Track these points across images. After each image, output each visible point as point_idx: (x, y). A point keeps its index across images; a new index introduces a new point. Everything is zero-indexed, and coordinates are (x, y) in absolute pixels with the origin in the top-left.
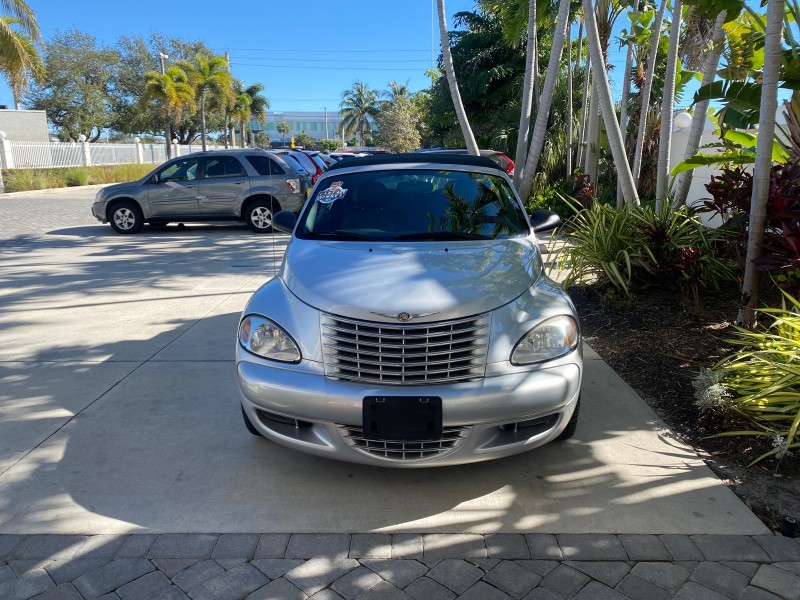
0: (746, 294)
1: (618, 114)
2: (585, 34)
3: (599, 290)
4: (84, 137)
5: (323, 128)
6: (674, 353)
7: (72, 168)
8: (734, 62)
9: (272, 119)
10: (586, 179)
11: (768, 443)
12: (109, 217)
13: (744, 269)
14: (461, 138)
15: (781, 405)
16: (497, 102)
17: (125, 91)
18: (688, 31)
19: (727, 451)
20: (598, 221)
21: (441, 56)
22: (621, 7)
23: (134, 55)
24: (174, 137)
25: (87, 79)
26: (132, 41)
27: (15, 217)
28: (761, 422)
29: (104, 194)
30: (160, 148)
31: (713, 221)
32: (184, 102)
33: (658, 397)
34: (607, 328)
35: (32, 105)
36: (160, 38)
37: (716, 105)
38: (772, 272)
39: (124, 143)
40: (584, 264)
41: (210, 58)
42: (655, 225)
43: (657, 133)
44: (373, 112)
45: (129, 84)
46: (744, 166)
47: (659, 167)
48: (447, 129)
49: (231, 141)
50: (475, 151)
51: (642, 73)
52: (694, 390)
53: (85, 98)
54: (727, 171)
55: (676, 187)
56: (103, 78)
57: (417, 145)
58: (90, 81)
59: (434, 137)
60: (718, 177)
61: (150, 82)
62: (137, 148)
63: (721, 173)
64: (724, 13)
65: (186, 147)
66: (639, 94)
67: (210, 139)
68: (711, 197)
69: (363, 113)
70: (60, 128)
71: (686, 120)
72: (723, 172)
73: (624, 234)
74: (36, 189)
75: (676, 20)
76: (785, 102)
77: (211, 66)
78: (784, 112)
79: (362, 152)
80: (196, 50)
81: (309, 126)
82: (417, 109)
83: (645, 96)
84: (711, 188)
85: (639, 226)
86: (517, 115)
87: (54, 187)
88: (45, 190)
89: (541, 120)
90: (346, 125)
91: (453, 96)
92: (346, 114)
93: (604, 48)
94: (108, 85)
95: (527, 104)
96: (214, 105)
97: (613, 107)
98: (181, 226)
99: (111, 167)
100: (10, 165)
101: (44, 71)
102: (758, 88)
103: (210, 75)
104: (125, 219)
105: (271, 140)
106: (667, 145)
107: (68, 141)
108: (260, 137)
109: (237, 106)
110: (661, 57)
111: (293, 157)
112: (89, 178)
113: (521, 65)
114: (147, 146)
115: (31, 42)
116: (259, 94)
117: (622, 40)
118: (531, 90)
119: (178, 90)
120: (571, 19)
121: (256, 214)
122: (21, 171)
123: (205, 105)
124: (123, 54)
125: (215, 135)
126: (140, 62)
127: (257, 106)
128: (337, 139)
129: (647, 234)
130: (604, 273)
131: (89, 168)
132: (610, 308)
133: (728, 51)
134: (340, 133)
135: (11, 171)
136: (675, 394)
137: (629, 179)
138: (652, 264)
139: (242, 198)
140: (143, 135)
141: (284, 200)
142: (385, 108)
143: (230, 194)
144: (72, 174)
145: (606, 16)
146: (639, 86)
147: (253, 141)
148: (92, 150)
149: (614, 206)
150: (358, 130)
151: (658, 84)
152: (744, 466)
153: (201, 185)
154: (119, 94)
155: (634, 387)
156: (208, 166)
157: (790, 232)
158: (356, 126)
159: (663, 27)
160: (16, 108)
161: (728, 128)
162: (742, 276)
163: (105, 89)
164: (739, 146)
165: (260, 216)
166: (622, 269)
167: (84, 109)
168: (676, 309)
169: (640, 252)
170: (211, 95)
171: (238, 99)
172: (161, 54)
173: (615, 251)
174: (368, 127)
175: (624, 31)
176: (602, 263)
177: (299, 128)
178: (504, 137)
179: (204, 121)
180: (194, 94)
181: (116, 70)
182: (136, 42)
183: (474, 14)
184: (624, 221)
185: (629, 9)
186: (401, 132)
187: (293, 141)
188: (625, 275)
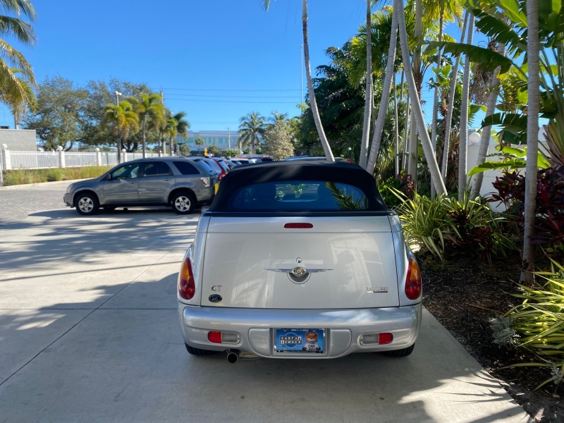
0: (525, 260)
1: (430, 134)
2: (405, 80)
3: (421, 257)
4: (61, 148)
5: (227, 142)
6: (476, 303)
7: (52, 169)
9: (192, 136)
10: (409, 177)
11: (548, 372)
12: (76, 203)
13: (523, 242)
14: (322, 149)
15: (556, 344)
16: (346, 125)
17: (91, 117)
18: (475, 79)
19: (519, 378)
20: (418, 208)
21: (308, 95)
22: (429, 63)
23: (98, 93)
24: (123, 147)
25: (66, 108)
26: (97, 83)
27: (10, 204)
28: (542, 356)
29: (73, 187)
30: (113, 155)
31: (499, 207)
32: (131, 124)
33: (466, 336)
34: (428, 285)
35: (26, 126)
36: (117, 82)
37: (496, 129)
38: (543, 245)
39: (89, 151)
40: (409, 238)
41: (150, 95)
42: (459, 211)
43: (457, 146)
44: (261, 131)
45: (93, 112)
46: (519, 169)
47: (460, 170)
48: (312, 143)
49: (162, 150)
50: (331, 159)
51: (445, 106)
52: (492, 332)
53: (63, 121)
54: (507, 173)
55: (473, 183)
56: (77, 108)
57: (292, 153)
58: (67, 110)
59: (303, 148)
60: (501, 178)
61: (108, 111)
62: (97, 155)
63: (502, 175)
64: (499, 68)
65: (131, 154)
66: (444, 120)
67: (148, 149)
68: (497, 192)
69: (255, 132)
70: (45, 142)
71: (477, 138)
72: (504, 174)
73: (437, 217)
74: (25, 183)
75: (467, 72)
76: (544, 126)
77: (150, 100)
78: (544, 134)
79: (254, 158)
80: (141, 90)
81: (217, 140)
82: (291, 129)
83: (448, 122)
84: (497, 185)
85: (448, 212)
86: (360, 134)
87: (38, 182)
88: (31, 185)
89: (377, 137)
90: (243, 140)
91: (315, 121)
92: (242, 133)
93: (419, 90)
94: (80, 113)
95: (367, 127)
96: (151, 125)
97: (426, 129)
98: (126, 210)
99: (79, 168)
100: (9, 167)
101: (36, 104)
102: (525, 118)
103: (149, 106)
104: (86, 205)
105: (191, 150)
106: (465, 154)
107: (50, 150)
108: (184, 147)
109: (168, 126)
110: (457, 96)
111: (206, 162)
112: (63, 176)
113: (361, 102)
114: (104, 154)
115: (29, 85)
116: (183, 119)
117: (430, 85)
118: (370, 118)
119: (127, 116)
120: (395, 70)
121: (178, 201)
122: (16, 171)
123: (146, 126)
124: (92, 92)
125: (152, 146)
126: (102, 98)
127: (181, 127)
128: (236, 149)
129: (453, 217)
130: (424, 244)
131: (64, 169)
132: (429, 269)
133: (502, 92)
134: (239, 144)
135: (9, 171)
136: (478, 334)
137: (439, 178)
138: (457, 238)
139: (169, 190)
140: (102, 146)
141: (199, 191)
142: (269, 129)
143: (161, 187)
144: (51, 172)
145: (419, 68)
146: (443, 115)
147: (178, 150)
148: (66, 157)
149: (429, 196)
150: (251, 143)
151: (456, 113)
152: (531, 390)
153: (141, 181)
154: (86, 119)
155: (449, 329)
156: (146, 168)
157: (553, 217)
158: (250, 141)
159: (458, 77)
160: (16, 128)
161: (506, 144)
162: (522, 249)
163: (77, 116)
164: (514, 156)
165: (182, 203)
166: (437, 241)
167: (62, 129)
168: (476, 271)
169: (448, 230)
170: (150, 119)
171: (168, 122)
172: (117, 92)
173: (431, 229)
174: (258, 141)
175: (432, 79)
176: (423, 237)
177: (210, 142)
178: (350, 149)
179: (145, 137)
180: (138, 119)
181: (85, 103)
182: (100, 85)
183: (330, 67)
184: (436, 208)
185: (434, 65)
186: (280, 144)
187: (206, 150)
188: (439, 246)
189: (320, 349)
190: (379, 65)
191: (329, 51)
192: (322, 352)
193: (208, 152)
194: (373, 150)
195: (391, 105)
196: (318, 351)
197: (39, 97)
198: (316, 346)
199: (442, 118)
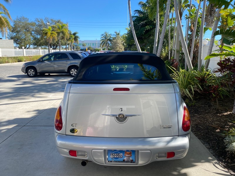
4: (23, 47)
5: (96, 45)
7: (20, 57)
8: (223, 24)
9: (81, 42)
10: (175, 60)
12: (27, 72)
14: (136, 48)
16: (147, 37)
17: (37, 34)
20: (182, 75)
21: (130, 23)
22: (185, 8)
23: (40, 24)
24: (51, 47)
25: (26, 30)
29: (25, 65)
30: (47, 51)
31: (220, 75)
32: (54, 37)
35: (10, 38)
36: (48, 19)
37: (219, 37)
41: (62, 24)
42: (201, 77)
43: (197, 46)
44: (110, 40)
45: (38, 32)
46: (231, 57)
47: (199, 57)
48: (132, 45)
49: (68, 49)
51: (192, 27)
53: (25, 36)
56: (31, 30)
57: (123, 50)
58: (27, 31)
61: (44, 31)
62: (40, 51)
65: (54, 50)
66: (192, 34)
67: (63, 48)
68: (219, 67)
69: (107, 40)
70: (18, 45)
71: (206, 42)
73: (190, 80)
74: (8, 63)
77: (62, 27)
80: (58, 22)
81: (91, 44)
82: (123, 39)
83: (194, 35)
84: (219, 64)
85: (196, 77)
86: (153, 41)
87: (14, 62)
88: (11, 63)
89: (161, 42)
90: (102, 44)
91: (133, 35)
92: (102, 41)
94: (32, 32)
95: (156, 37)
96: (63, 38)
97: (184, 38)
98: (49, 75)
99: (31, 56)
100: (1, 56)
103: (62, 29)
104: (31, 73)
105: (81, 48)
106: (201, 50)
108: (77, 47)
109: (69, 38)
110: (198, 23)
111: (84, 53)
112: (24, 60)
113: (154, 26)
114: (43, 50)
116: (77, 35)
117: (186, 18)
118: (158, 33)
119: (52, 33)
121: (72, 71)
122: (3, 57)
123: (60, 38)
124: (37, 23)
126: (41, 26)
127: (76, 38)
128: (100, 48)
129: (198, 80)
130: (184, 92)
131: (25, 57)
133: (221, 20)
138: (200, 90)
139: (68, 66)
140: (42, 47)
142: (114, 39)
143: (64, 65)
144: (19, 58)
145: (181, 10)
146: (191, 32)
147: (75, 49)
148: (26, 51)
150: (106, 45)
151: (197, 32)
153: (55, 62)
154: (35, 35)
156: (58, 56)
159: (199, 14)
160: (6, 39)
163: (31, 34)
164: (227, 51)
165: (74, 72)
166: (190, 91)
167: (25, 39)
168: (210, 106)
169: (196, 86)
170: (62, 35)
171: (70, 36)
172: (48, 23)
173: (187, 85)
174: (109, 45)
175: (186, 15)
176: (183, 89)
177: (89, 45)
178: (149, 47)
179: (60, 43)
180: (57, 35)
181: (34, 28)
182: (40, 20)
183: (140, 11)
184: (190, 75)
185: (188, 8)
186: (118, 46)
187: (87, 49)
188: (191, 94)
189: (133, 160)
190: (162, 9)
191: (140, 3)
192: (134, 162)
193: (88, 50)
194: (159, 48)
195: (167, 27)
196: (132, 161)
197: (14, 25)
198: (131, 159)
199: (191, 33)
